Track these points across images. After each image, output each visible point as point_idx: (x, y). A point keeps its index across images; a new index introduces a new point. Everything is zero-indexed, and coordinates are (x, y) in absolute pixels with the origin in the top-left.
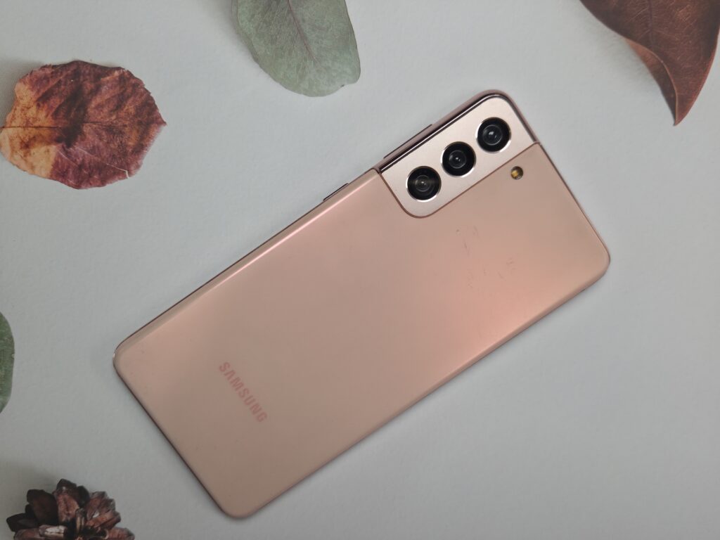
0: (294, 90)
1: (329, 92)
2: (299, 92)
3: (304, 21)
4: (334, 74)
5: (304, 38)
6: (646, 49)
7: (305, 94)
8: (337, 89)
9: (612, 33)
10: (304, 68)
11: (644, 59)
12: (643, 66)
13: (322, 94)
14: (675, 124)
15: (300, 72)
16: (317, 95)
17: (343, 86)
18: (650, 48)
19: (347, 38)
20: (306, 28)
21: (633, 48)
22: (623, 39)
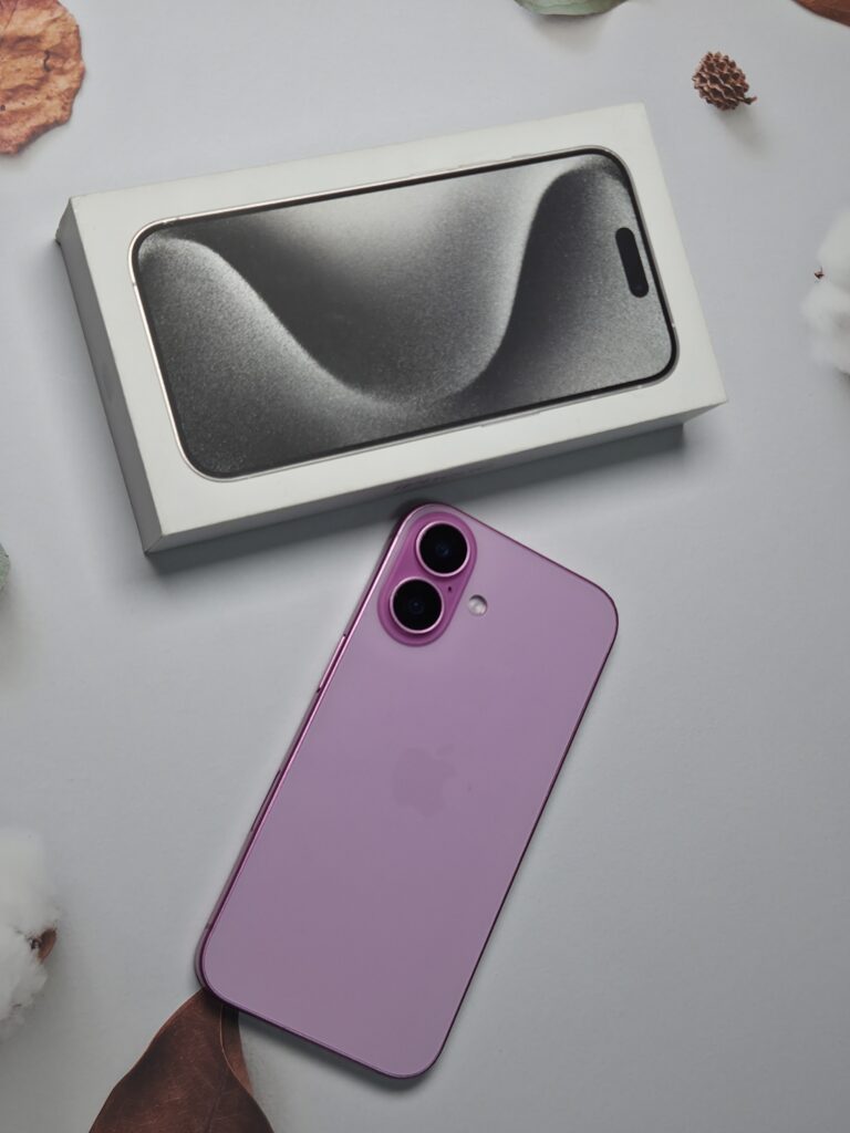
6: (235, 1074)
9: (264, 1109)
11: (242, 1062)
12: (247, 1057)
18: (231, 1073)
21: (248, 1081)
22: (255, 1097)
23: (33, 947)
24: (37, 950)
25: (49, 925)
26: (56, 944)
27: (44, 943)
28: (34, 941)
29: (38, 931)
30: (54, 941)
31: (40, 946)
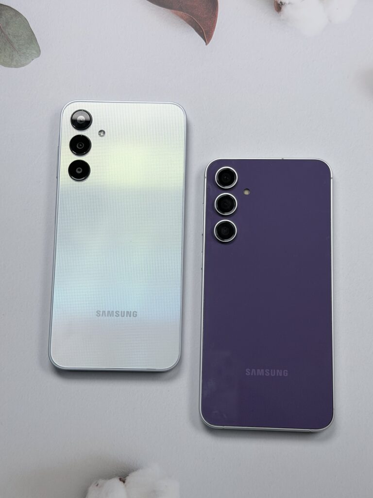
0: (9, 67)
1: (27, 64)
2: (12, 67)
3: (9, 34)
4: (28, 55)
5: (10, 42)
6: (182, 12)
7: (15, 67)
8: (31, 62)
9: (162, 9)
10: (13, 55)
11: (182, 17)
12: (182, 20)
13: (23, 65)
14: (207, 44)
15: (11, 58)
16: (21, 66)
17: (33, 60)
18: (184, 12)
19: (31, 38)
20: (11, 38)
21: (175, 13)
22: (169, 10)
23: (281, 2)
24: (279, 2)
25: (281, 12)
26: (274, 9)
27: (279, 7)
28: (282, 4)
29: (283, 8)
30: (276, 9)
31: (279, 5)
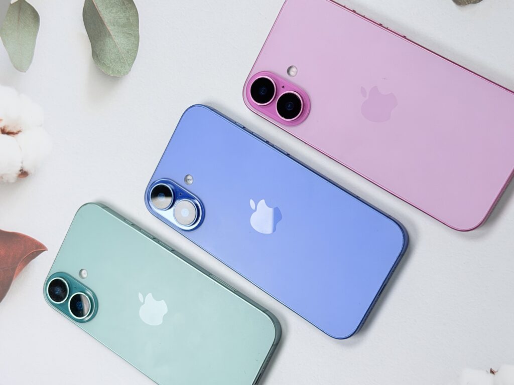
11: (21, 270)
14: (47, 250)
22: (13, 281)
23: (20, 171)
25: (29, 172)
29: (25, 169)
30: (26, 177)
31: (22, 173)
